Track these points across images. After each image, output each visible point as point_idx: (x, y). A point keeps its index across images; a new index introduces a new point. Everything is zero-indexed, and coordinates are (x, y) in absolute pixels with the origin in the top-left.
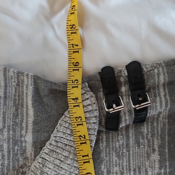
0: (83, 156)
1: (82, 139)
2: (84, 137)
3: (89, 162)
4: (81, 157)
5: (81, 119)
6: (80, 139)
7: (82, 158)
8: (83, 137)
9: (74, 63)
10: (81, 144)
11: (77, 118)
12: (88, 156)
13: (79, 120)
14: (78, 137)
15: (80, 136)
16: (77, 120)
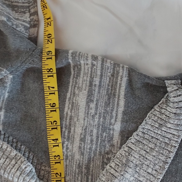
1: (58, 176)
2: (60, 175)
6: (57, 176)
11: (55, 156)
14: (55, 174)
15: (57, 174)
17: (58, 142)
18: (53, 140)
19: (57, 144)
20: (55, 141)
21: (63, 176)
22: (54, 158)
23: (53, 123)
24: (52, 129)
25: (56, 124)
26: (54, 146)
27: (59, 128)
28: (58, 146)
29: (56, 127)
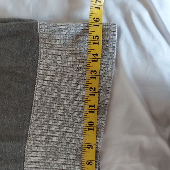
0: (90, 106)
3: (94, 112)
4: (88, 106)
5: (96, 73)
7: (88, 108)
8: (94, 89)
9: (94, 18)
10: (90, 95)
11: (92, 71)
12: (94, 106)
13: (93, 74)
14: (89, 88)
16: (91, 73)
17: (97, 57)
18: (93, 55)
19: (96, 60)
20: (95, 56)
21: (97, 91)
22: (90, 73)
23: (94, 38)
24: (94, 43)
25: (98, 39)
26: (93, 61)
27: (100, 43)
28: (97, 61)
29: (97, 42)
